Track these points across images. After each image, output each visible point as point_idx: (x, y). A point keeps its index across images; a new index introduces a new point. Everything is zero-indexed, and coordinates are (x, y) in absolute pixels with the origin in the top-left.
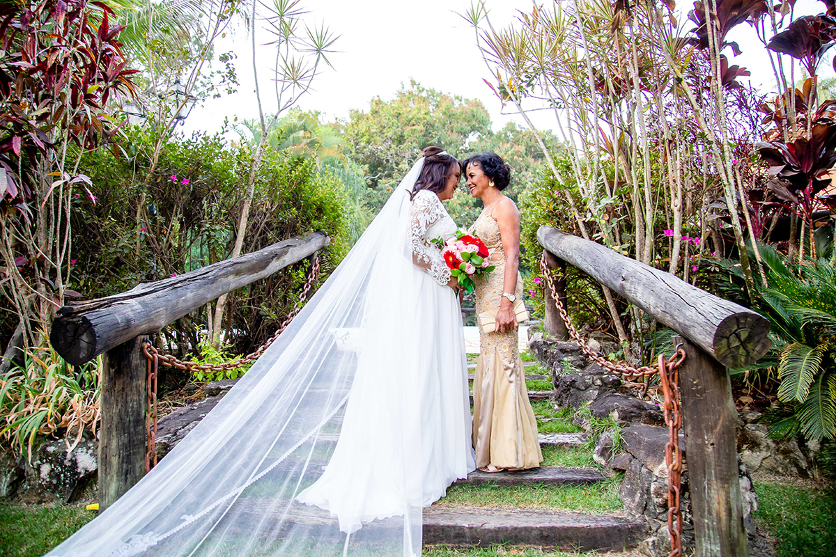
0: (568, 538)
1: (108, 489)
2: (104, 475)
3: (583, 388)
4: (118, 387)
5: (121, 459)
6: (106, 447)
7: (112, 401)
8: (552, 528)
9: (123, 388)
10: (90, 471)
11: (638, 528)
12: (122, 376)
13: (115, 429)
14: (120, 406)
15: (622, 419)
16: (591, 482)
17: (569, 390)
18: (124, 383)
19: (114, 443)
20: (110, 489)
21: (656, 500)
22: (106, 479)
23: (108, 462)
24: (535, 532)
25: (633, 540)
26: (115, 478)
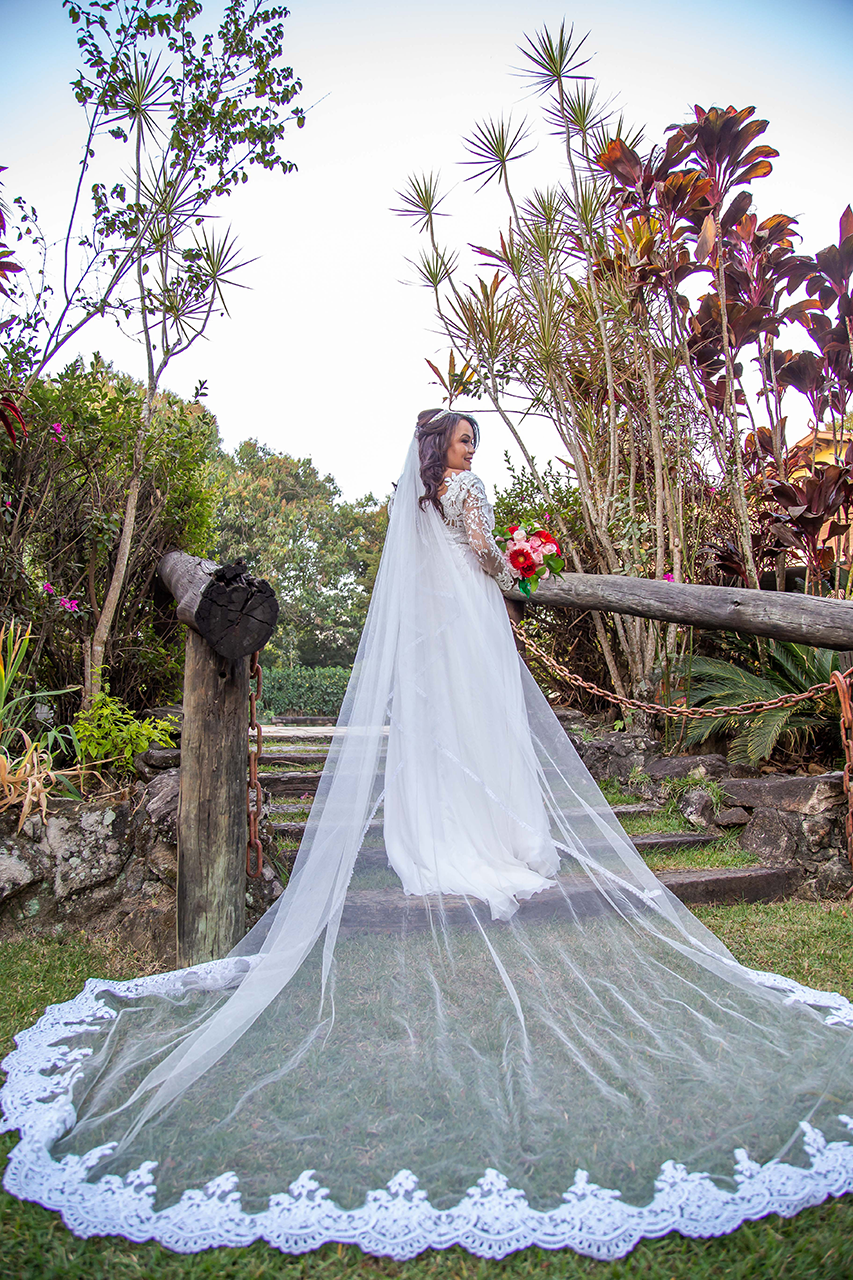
0: (732, 890)
1: (213, 867)
2: (204, 845)
3: (624, 754)
4: (228, 707)
5: (232, 819)
6: (209, 801)
7: (219, 729)
8: (717, 881)
9: (235, 709)
10: (22, 883)
11: (793, 872)
12: (235, 689)
13: (224, 771)
14: (231, 737)
15: (712, 775)
16: (705, 843)
17: (606, 757)
18: (236, 700)
19: (223, 793)
20: (216, 866)
21: (812, 838)
22: (208, 851)
23: (212, 825)
24: (701, 888)
25: (790, 886)
26: (224, 849)
